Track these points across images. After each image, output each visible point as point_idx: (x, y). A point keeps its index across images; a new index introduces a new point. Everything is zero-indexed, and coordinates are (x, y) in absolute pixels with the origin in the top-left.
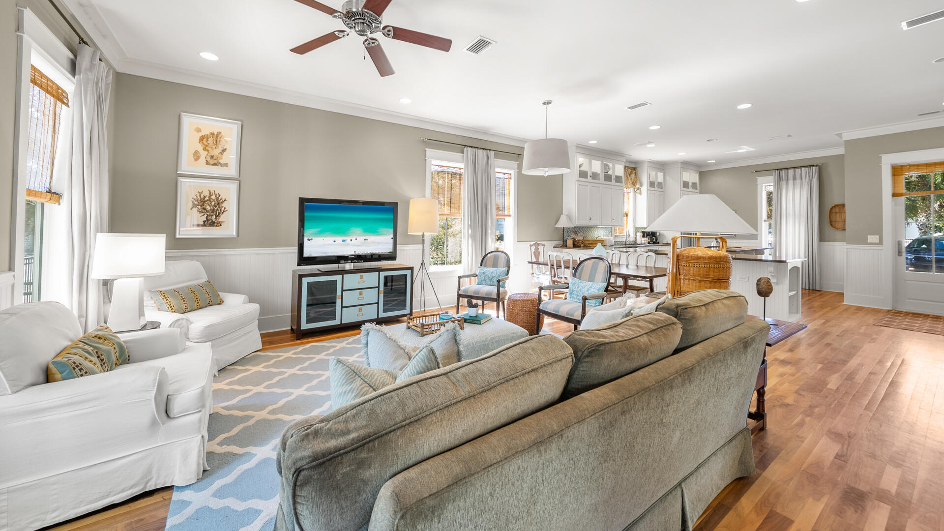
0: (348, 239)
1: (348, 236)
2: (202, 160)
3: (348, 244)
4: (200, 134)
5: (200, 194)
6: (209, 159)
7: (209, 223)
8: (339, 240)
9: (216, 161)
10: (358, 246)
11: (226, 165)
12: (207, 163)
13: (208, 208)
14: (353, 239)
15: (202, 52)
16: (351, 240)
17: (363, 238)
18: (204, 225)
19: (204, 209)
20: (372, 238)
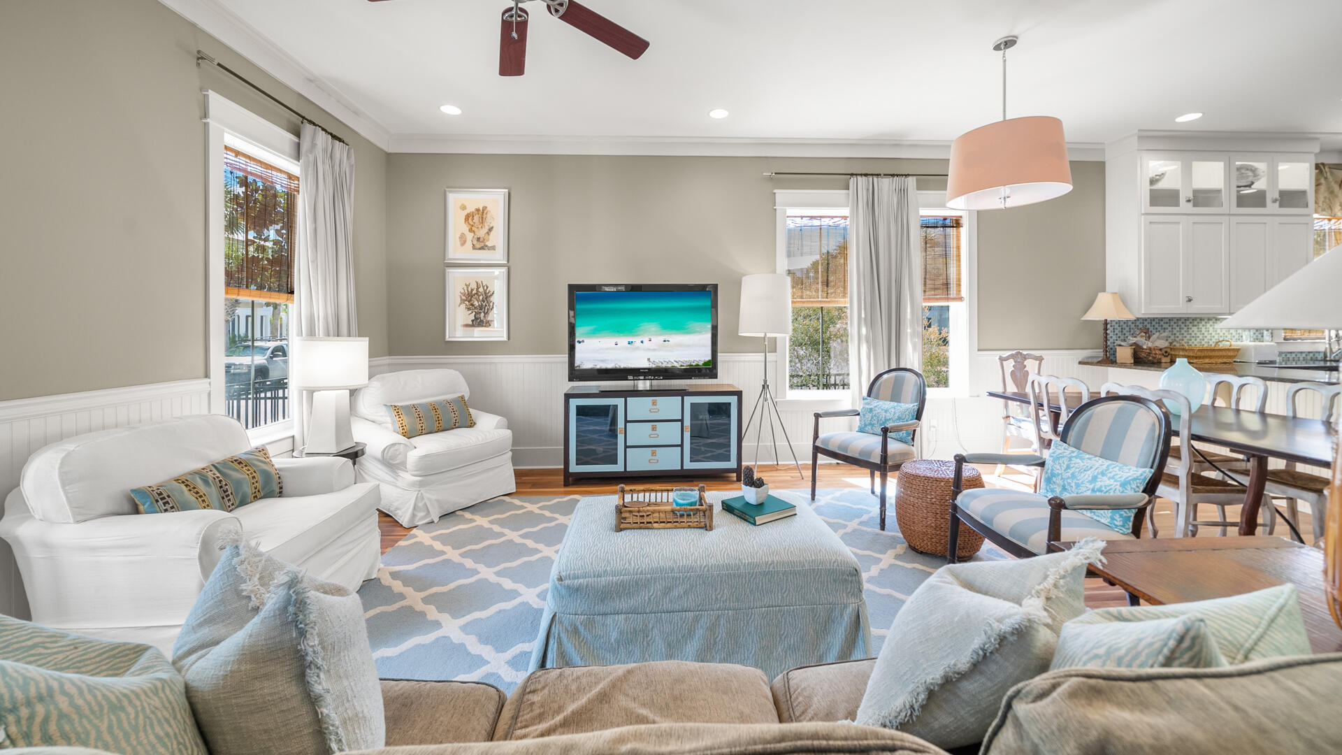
0: (637, 340)
1: (637, 335)
2: (469, 244)
3: (637, 348)
4: (466, 212)
5: (468, 286)
6: (475, 242)
7: (478, 322)
8: (623, 341)
9: (482, 245)
10: (654, 350)
11: (493, 248)
12: (474, 248)
13: (476, 303)
14: (646, 340)
15: (443, 105)
16: (642, 342)
17: (662, 338)
18: (473, 326)
19: (472, 305)
20: (676, 339)
